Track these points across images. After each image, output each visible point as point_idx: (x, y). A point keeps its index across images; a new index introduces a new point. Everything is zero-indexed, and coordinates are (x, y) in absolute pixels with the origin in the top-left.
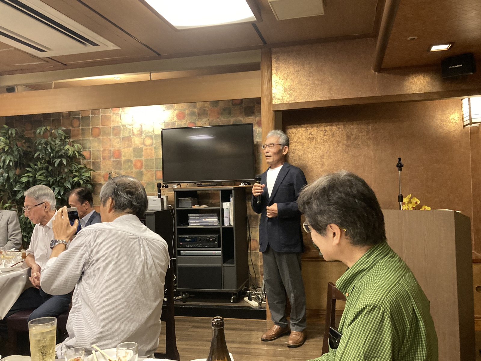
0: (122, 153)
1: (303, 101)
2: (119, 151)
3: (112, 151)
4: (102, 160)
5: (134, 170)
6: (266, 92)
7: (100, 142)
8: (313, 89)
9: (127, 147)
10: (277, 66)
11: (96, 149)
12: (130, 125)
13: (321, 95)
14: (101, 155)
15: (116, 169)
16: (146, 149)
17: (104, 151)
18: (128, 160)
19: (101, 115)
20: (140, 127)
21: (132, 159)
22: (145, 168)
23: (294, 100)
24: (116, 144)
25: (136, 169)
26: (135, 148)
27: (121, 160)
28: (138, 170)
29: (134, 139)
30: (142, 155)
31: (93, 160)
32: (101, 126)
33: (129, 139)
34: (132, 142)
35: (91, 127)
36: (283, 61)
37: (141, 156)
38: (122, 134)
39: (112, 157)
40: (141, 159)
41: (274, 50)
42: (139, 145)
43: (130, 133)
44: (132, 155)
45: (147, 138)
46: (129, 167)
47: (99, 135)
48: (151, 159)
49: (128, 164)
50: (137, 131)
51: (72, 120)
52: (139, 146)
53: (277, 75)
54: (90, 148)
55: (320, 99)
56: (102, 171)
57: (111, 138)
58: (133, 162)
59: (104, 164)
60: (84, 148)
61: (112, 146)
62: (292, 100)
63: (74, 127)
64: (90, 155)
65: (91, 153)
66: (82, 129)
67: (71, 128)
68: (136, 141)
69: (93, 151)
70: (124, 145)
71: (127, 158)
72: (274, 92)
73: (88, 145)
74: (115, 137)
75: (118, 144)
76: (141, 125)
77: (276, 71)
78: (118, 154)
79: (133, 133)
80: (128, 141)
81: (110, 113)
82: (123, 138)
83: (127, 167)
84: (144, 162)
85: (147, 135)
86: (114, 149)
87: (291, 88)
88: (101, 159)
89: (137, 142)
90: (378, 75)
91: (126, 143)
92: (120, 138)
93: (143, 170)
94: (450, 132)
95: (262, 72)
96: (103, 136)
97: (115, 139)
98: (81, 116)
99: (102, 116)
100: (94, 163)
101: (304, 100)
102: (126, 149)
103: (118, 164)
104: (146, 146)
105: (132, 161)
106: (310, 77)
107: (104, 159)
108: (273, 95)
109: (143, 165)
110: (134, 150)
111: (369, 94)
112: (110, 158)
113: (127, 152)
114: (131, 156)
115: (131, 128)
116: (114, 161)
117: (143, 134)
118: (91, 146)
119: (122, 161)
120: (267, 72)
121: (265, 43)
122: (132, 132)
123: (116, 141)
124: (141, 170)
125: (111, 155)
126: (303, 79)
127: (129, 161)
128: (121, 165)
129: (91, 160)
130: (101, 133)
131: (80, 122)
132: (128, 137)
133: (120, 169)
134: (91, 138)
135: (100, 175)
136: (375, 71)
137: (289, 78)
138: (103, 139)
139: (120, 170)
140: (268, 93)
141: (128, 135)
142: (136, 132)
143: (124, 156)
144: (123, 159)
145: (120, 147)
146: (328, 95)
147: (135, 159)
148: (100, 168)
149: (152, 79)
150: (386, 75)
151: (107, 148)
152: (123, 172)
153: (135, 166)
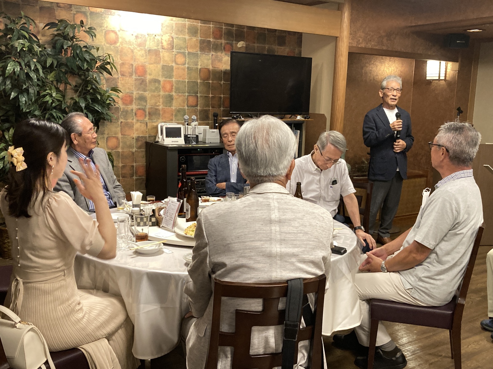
0: (147, 70)
2: (144, 67)
3: (134, 65)
4: (119, 75)
5: (162, 93)
9: (155, 63)
12: (158, 35)
14: (119, 70)
15: (139, 89)
16: (178, 68)
17: (123, 64)
18: (155, 79)
20: (171, 39)
21: (160, 79)
22: (175, 92)
24: (141, 57)
25: (165, 91)
26: (163, 65)
27: (146, 79)
29: (163, 54)
30: (173, 75)
33: (156, 53)
34: (160, 57)
35: (104, 29)
37: (171, 76)
39: (134, 74)
40: (171, 79)
42: (169, 62)
43: (158, 45)
44: (161, 73)
45: (179, 55)
46: (157, 89)
47: (116, 42)
48: (182, 81)
49: (155, 85)
50: (168, 44)
52: (169, 64)
57: (133, 48)
58: (161, 83)
59: (123, 82)
61: (135, 59)
68: (166, 56)
70: (151, 60)
71: (154, 77)
74: (138, 49)
75: (143, 58)
78: (142, 71)
79: (162, 46)
80: (156, 55)
82: (150, 51)
83: (154, 88)
84: (174, 84)
85: (179, 51)
86: (137, 63)
89: (166, 58)
91: (153, 57)
92: (145, 50)
93: (174, 94)
96: (121, 44)
97: (139, 51)
98: (89, 11)
102: (152, 65)
103: (142, 83)
105: (160, 81)
107: (123, 75)
109: (174, 87)
110: (164, 67)
112: (131, 75)
113: (155, 70)
114: (159, 75)
115: (160, 40)
116: (136, 80)
117: (174, 50)
119: (147, 81)
122: (160, 45)
123: (140, 53)
124: (171, 94)
125: (133, 71)
127: (157, 81)
128: (146, 85)
130: (120, 40)
131: (88, 18)
132: (155, 50)
133: (145, 90)
134: (104, 45)
138: (122, 48)
139: (145, 91)
141: (156, 48)
142: (165, 45)
143: (150, 74)
144: (148, 77)
145: (145, 62)
147: (164, 79)
151: (127, 62)
152: (147, 94)
153: (164, 87)
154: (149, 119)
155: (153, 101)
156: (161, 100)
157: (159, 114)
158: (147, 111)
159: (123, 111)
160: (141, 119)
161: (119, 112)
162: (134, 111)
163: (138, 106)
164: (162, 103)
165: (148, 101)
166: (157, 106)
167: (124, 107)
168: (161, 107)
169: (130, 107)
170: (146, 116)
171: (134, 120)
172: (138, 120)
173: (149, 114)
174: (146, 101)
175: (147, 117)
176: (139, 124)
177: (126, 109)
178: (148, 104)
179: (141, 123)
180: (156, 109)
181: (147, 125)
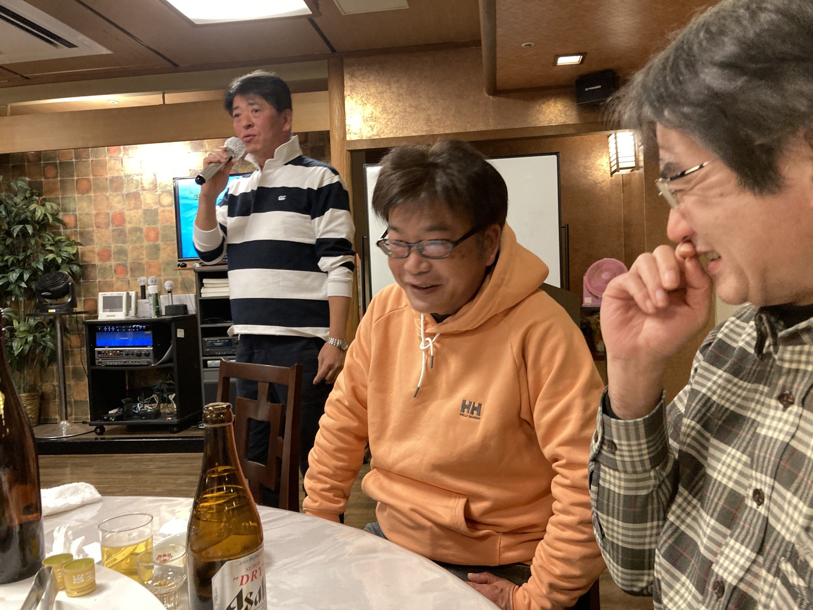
0: (126, 217)
1: (389, 136)
2: (122, 214)
3: (111, 214)
4: (95, 228)
5: (146, 243)
6: (337, 123)
7: (91, 200)
8: (403, 119)
9: (134, 208)
10: (352, 84)
11: (85, 212)
12: (137, 175)
13: (415, 127)
14: (94, 221)
15: (117, 241)
16: (164, 211)
17: (97, 215)
18: (136, 228)
19: (90, 160)
20: (154, 177)
21: (141, 227)
22: (162, 241)
23: (377, 135)
24: (117, 203)
25: (149, 240)
26: (146, 210)
28: (151, 243)
29: (145, 196)
30: (158, 220)
31: (80, 228)
32: (92, 177)
33: (136, 196)
34: (140, 201)
35: (76, 178)
36: (360, 78)
37: (155, 222)
38: (125, 190)
39: (111, 224)
40: (155, 226)
41: (346, 60)
42: (152, 205)
43: (137, 187)
44: (142, 220)
45: (165, 194)
46: (139, 238)
47: (88, 191)
48: (171, 227)
49: (136, 234)
50: (149, 184)
51: (44, 167)
52: (152, 207)
53: (352, 98)
54: (75, 211)
55: (414, 134)
56: (95, 246)
57: (108, 194)
58: (144, 231)
59: (99, 235)
60: (65, 210)
61: (111, 207)
62: (375, 136)
63: (48, 178)
64: (76, 221)
65: (78, 219)
66: (61, 181)
67: (43, 179)
68: (148, 199)
69: (80, 214)
70: (129, 205)
71: (135, 226)
72: (347, 122)
73: (72, 206)
74: (114, 194)
75: (120, 205)
76: (155, 175)
77: (351, 91)
78: (120, 219)
79: (143, 187)
80: (136, 199)
81: (105, 157)
82: (128, 195)
83: (135, 239)
84: (160, 231)
85: (165, 189)
86: (113, 211)
87: (374, 118)
88: (93, 227)
89: (149, 201)
90: (494, 100)
91: (133, 202)
92: (122, 195)
93: (159, 242)
94: (597, 183)
95: (330, 94)
96: (95, 192)
97: (115, 197)
98: (58, 161)
99: (92, 161)
100: (81, 234)
101: (391, 135)
102: (132, 212)
103: (121, 234)
104: (163, 206)
105: (142, 229)
106: (399, 101)
107: (98, 227)
108: (347, 128)
109: (159, 235)
110: (146, 212)
111: (481, 127)
112: (107, 226)
113: (135, 216)
114: (140, 222)
115: (140, 180)
116: (113, 231)
117: (158, 188)
118: (77, 207)
119: (127, 230)
120: (337, 93)
121: (333, 50)
122: (140, 185)
123: (116, 199)
124: (157, 243)
125: (109, 221)
126: (389, 104)
127: (139, 229)
128: (125, 236)
129: (78, 230)
130: (93, 187)
131: (57, 169)
132: (134, 193)
133: (124, 242)
134: (76, 195)
135: (92, 251)
136: (489, 94)
137: (370, 103)
138: (95, 196)
139: (124, 244)
140: (340, 124)
141: (135, 190)
142: (146, 185)
143: (130, 223)
144: (128, 226)
145: (123, 209)
146: (425, 128)
147: (147, 226)
148: (92, 240)
149: (166, 103)
150: (503, 99)
151: (103, 211)
152: (128, 247)
153: (147, 237)
154: (131, 276)
155: (135, 254)
156: (145, 252)
157: (144, 270)
158: (129, 266)
159: (101, 269)
160: (122, 276)
161: (96, 270)
162: (113, 268)
163: (117, 261)
164: (146, 256)
165: (130, 255)
166: (141, 260)
167: (101, 263)
168: (144, 261)
169: (108, 263)
170: (127, 273)
171: (114, 279)
172: (118, 279)
173: (131, 269)
174: (126, 255)
175: (129, 274)
176: (120, 283)
177: (104, 265)
178: (129, 259)
179: (122, 281)
180: (139, 264)
181: (129, 283)
